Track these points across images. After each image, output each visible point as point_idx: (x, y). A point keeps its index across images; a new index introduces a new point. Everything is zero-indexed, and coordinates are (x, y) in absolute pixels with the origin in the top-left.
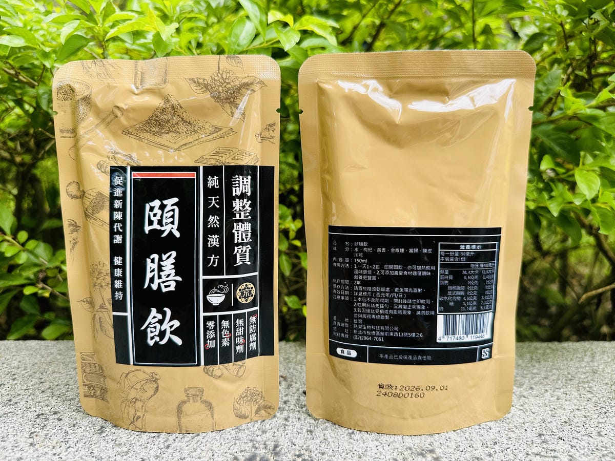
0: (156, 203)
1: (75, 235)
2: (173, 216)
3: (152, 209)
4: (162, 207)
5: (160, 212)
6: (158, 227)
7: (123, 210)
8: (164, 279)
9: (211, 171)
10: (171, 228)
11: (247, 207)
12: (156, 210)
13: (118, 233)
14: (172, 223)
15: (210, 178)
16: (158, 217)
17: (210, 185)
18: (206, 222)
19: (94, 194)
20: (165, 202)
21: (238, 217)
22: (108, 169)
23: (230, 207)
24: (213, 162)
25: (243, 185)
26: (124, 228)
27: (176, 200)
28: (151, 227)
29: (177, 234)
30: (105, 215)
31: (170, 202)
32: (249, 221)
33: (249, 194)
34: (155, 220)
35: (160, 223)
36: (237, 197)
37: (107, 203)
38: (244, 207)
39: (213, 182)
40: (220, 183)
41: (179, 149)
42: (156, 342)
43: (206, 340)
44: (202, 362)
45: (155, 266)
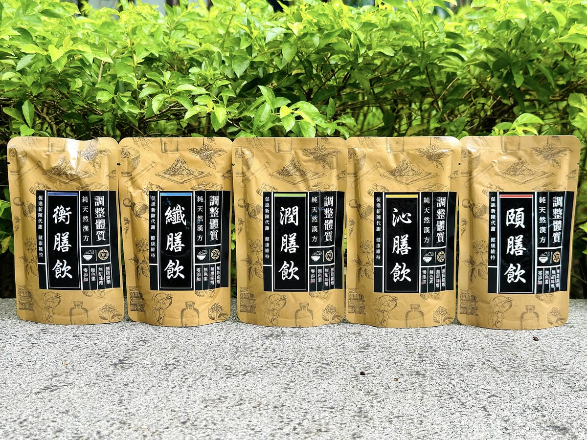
0: (512, 210)
1: (464, 226)
2: (521, 217)
3: (510, 213)
4: (515, 213)
5: (514, 215)
6: (513, 223)
7: (496, 214)
8: (516, 249)
10: (520, 223)
12: (512, 214)
13: (493, 226)
14: (521, 220)
16: (513, 218)
19: (481, 206)
20: (517, 210)
26: (496, 223)
27: (522, 209)
28: (510, 223)
29: (523, 226)
31: (519, 210)
34: (512, 219)
35: (514, 220)
37: (488, 210)
40: (546, 201)
41: (524, 183)
42: (512, 281)
43: (537, 280)
44: (535, 292)
45: (512, 242)
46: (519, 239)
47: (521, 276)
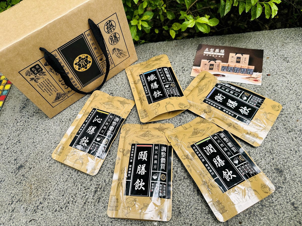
2: (146, 156)
3: (141, 154)
4: (143, 153)
5: (142, 154)
6: (142, 158)
7: (134, 154)
8: (142, 171)
9: (156, 145)
10: (145, 158)
11: (165, 154)
13: (132, 159)
14: (145, 157)
15: (156, 147)
16: (142, 156)
17: (156, 148)
18: (154, 157)
19: (127, 150)
20: (144, 152)
21: (162, 156)
22: (131, 144)
23: (160, 154)
24: (157, 143)
25: (164, 149)
26: (133, 158)
27: (147, 152)
28: (140, 158)
29: (146, 160)
30: (129, 155)
31: (145, 152)
32: (165, 158)
33: (165, 151)
34: (141, 156)
35: (142, 157)
36: (162, 151)
37: (130, 152)
38: (164, 154)
39: (157, 148)
40: (158, 148)
41: (149, 140)
42: (138, 189)
43: (151, 189)
44: (150, 196)
45: (140, 168)
46: (144, 167)
47: (142, 186)
